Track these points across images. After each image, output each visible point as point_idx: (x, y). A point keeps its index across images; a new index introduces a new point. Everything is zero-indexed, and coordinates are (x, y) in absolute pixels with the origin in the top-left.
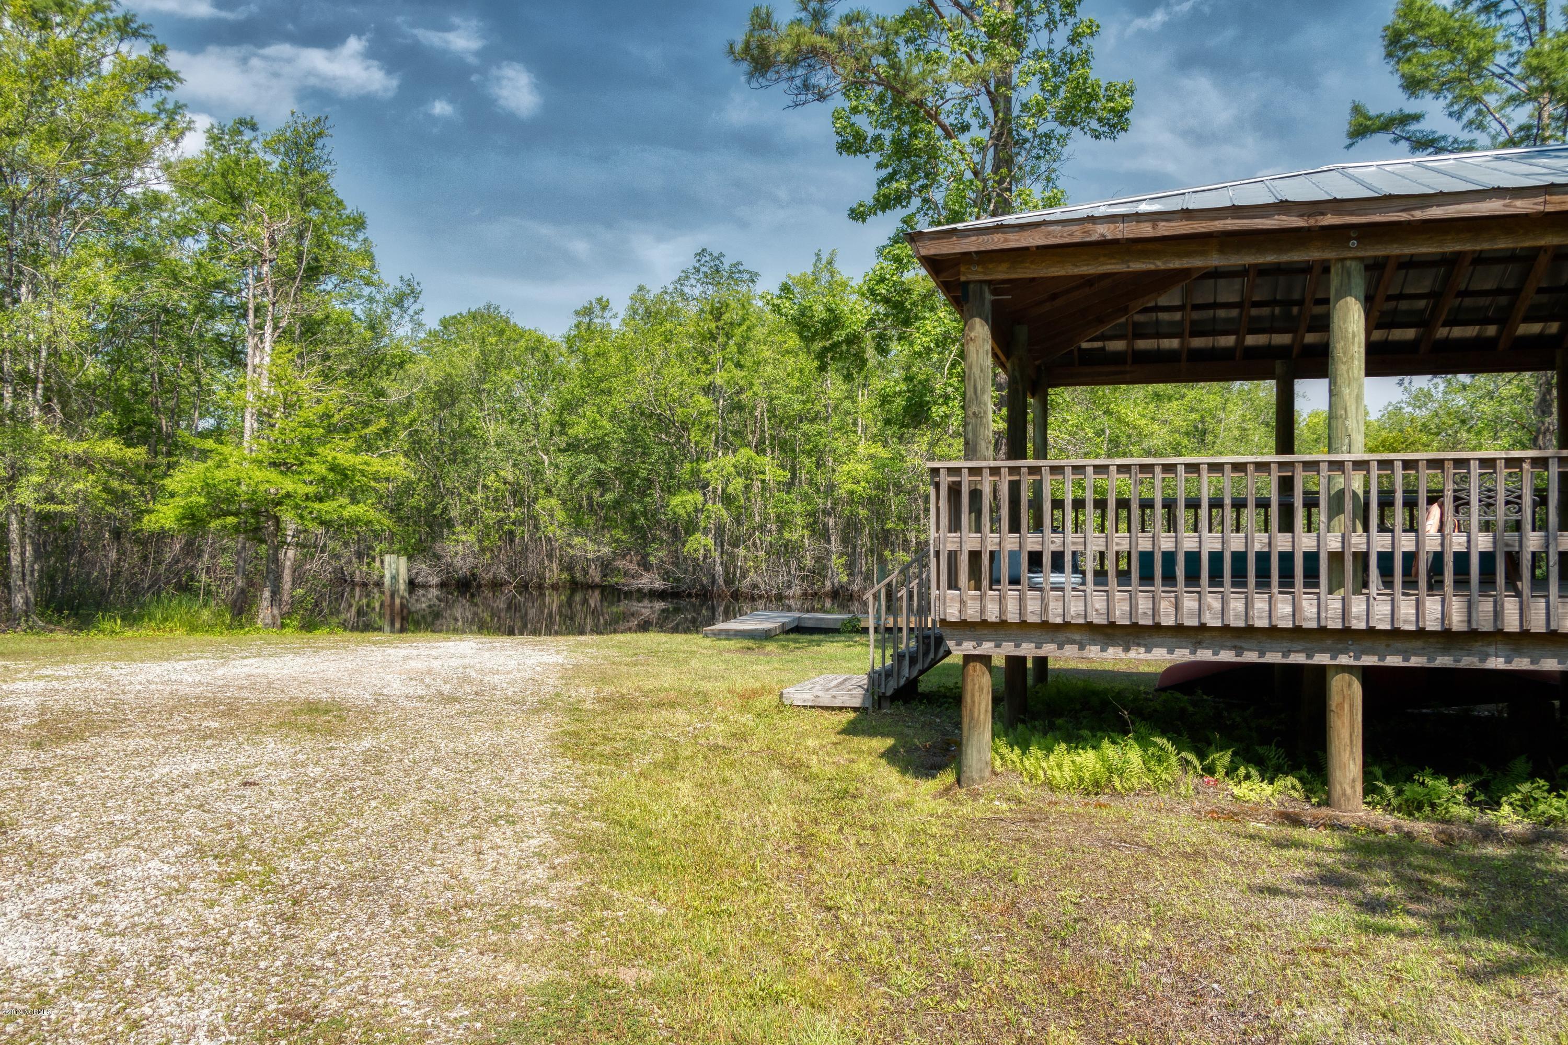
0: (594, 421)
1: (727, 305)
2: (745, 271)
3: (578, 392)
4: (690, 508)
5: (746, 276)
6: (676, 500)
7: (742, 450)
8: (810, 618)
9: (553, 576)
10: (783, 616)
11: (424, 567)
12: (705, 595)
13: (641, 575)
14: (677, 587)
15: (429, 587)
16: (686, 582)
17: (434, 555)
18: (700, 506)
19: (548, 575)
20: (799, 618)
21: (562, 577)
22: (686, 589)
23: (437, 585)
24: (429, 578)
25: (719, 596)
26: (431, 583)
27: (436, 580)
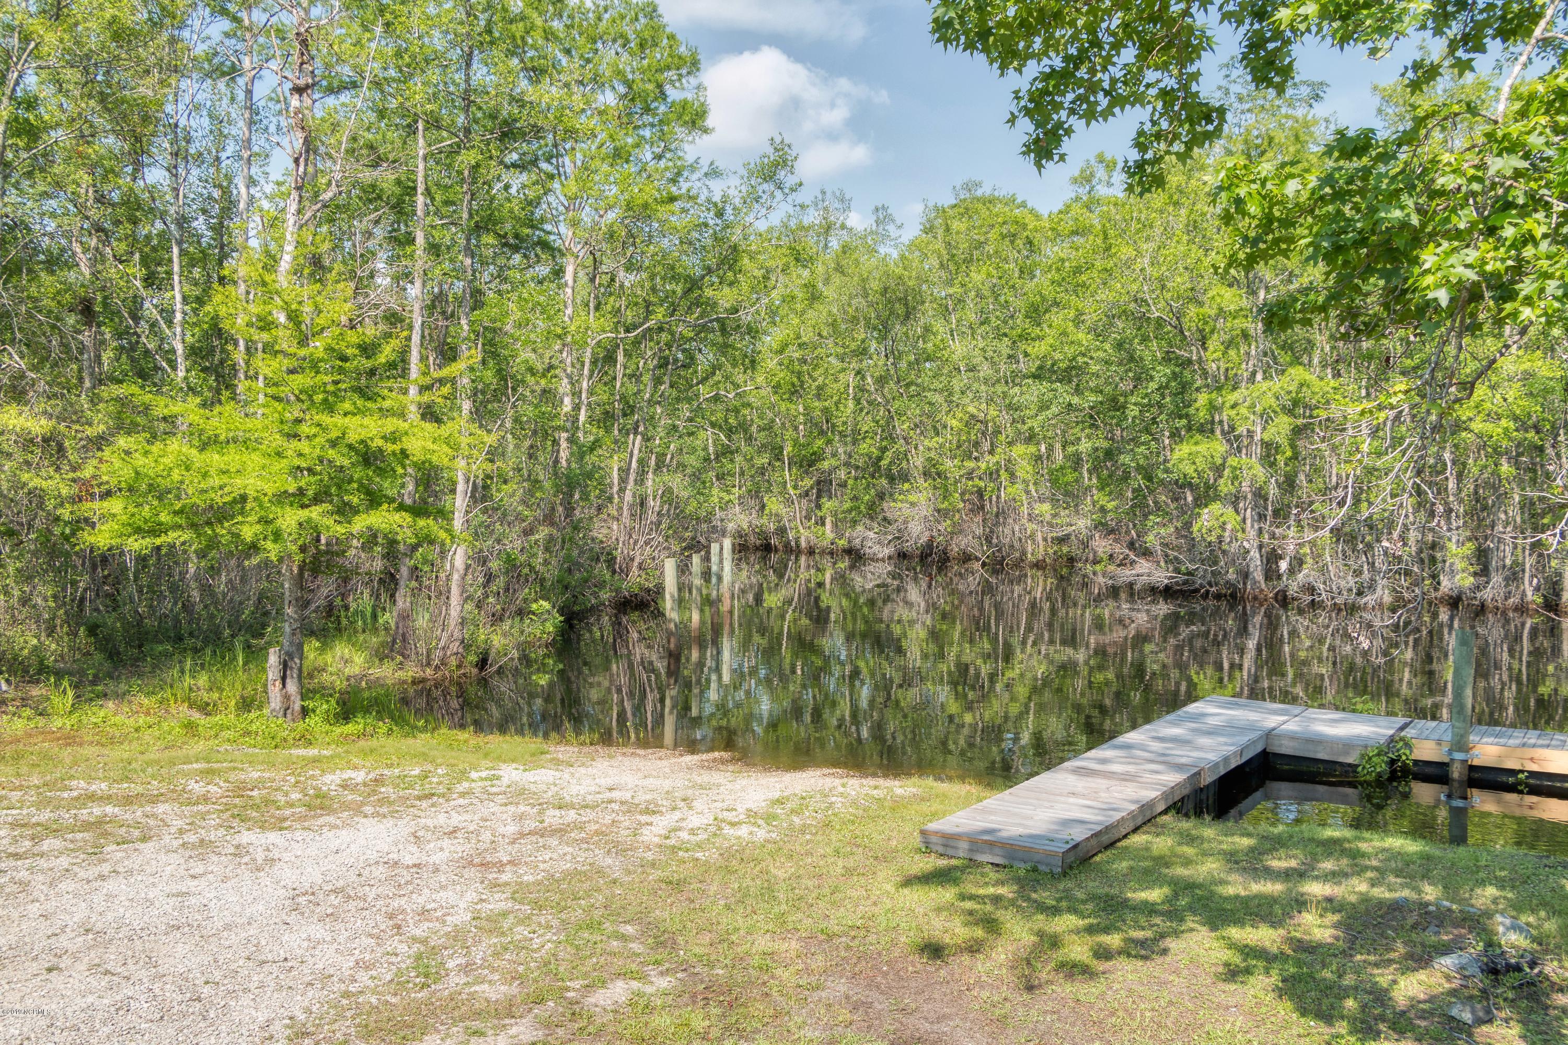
0: (1064, 334)
1: (1271, 140)
2: (1304, 83)
3: (1049, 291)
4: (1201, 464)
5: (1305, 91)
6: (1184, 450)
7: (1291, 371)
8: (1293, 737)
9: (1037, 550)
10: (1231, 728)
11: (871, 534)
12: (1233, 596)
13: (1133, 563)
14: (1186, 582)
15: (877, 560)
16: (1202, 574)
17: (885, 519)
18: (1219, 461)
19: (1030, 549)
20: (1269, 734)
21: (1051, 551)
22: (1202, 586)
23: (890, 558)
24: (876, 548)
25: (1255, 598)
26: (880, 556)
27: (887, 551)
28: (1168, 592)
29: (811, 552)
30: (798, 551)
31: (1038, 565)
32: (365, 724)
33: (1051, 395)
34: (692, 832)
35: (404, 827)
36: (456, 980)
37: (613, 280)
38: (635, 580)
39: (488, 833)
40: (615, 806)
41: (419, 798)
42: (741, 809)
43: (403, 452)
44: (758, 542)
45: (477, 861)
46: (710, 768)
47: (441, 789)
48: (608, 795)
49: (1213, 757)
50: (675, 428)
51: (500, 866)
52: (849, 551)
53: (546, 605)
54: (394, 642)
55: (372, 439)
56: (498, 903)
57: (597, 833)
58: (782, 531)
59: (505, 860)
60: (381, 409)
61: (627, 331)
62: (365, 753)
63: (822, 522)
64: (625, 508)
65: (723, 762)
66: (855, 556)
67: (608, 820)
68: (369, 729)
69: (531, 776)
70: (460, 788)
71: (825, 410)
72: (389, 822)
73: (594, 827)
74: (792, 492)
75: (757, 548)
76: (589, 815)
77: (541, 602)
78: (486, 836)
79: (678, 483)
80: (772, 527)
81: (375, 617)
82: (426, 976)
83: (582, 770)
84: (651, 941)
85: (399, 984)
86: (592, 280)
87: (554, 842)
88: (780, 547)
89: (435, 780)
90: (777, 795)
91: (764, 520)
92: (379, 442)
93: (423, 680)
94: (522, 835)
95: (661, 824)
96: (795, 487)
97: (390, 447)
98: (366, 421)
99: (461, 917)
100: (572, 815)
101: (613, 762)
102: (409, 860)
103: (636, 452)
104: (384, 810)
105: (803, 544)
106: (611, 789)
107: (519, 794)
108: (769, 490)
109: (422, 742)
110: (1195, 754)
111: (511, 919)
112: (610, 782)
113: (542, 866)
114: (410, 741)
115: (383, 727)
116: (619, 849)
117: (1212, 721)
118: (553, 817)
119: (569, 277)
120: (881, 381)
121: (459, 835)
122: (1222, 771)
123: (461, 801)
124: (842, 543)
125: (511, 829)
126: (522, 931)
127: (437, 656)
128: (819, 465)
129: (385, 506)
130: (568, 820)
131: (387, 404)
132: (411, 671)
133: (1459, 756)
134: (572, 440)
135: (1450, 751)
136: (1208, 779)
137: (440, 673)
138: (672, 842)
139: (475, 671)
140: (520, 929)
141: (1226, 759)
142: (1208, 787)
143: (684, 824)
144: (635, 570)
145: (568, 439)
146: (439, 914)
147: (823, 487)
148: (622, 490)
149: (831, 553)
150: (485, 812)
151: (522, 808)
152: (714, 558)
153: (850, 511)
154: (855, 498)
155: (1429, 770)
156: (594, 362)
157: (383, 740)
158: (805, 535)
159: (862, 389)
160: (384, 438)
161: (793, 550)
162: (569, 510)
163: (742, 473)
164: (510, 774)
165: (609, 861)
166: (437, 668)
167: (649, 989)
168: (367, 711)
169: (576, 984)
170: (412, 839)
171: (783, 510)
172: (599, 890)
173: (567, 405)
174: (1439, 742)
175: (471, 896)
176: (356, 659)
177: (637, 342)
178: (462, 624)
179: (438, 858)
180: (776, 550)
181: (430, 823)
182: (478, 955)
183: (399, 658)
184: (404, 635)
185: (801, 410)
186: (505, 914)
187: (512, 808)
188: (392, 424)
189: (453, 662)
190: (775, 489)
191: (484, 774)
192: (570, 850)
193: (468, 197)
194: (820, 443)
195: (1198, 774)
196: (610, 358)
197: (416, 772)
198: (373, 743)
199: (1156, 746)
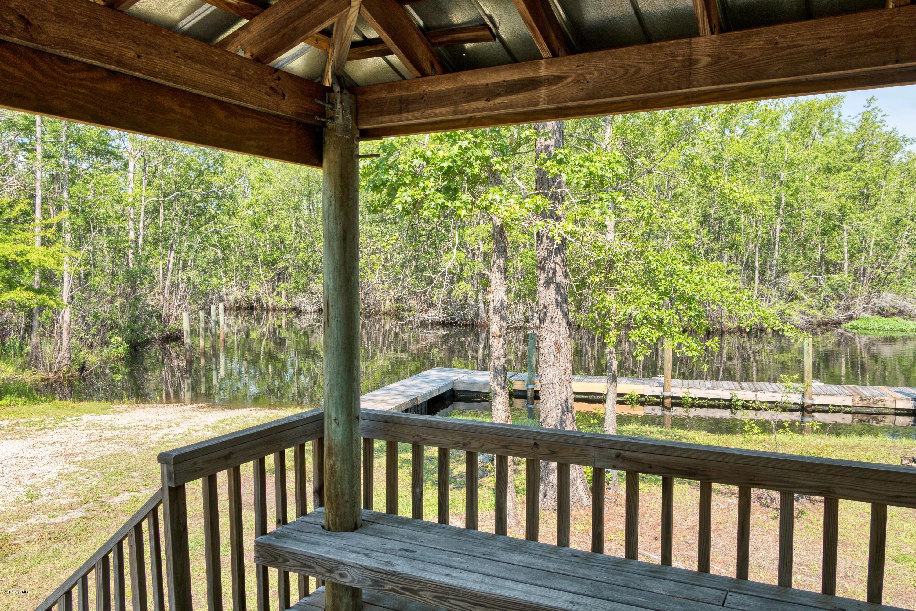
8: (464, 382)
9: (387, 305)
10: (440, 379)
11: (304, 300)
12: (473, 325)
13: (427, 311)
14: (452, 319)
15: (308, 313)
16: (458, 315)
17: (312, 293)
18: (463, 262)
19: (383, 306)
20: (454, 382)
21: (393, 306)
22: (459, 320)
23: (314, 311)
24: (307, 307)
25: (482, 325)
26: (309, 311)
27: (313, 308)
28: (444, 324)
29: (274, 310)
30: (268, 310)
31: (387, 313)
32: (11, 400)
33: (386, 230)
34: (176, 435)
35: (28, 442)
36: (46, 498)
37: (156, 170)
38: (173, 325)
39: (72, 443)
40: (139, 428)
41: (37, 430)
42: (202, 425)
43: (27, 261)
44: (247, 305)
45: (65, 453)
46: (195, 410)
47: (50, 426)
48: (138, 423)
49: (424, 392)
50: (192, 247)
51: (76, 455)
52: (294, 309)
53: (119, 339)
54: (31, 360)
55: (9, 255)
56: (72, 468)
57: (128, 439)
58: (259, 299)
59: (79, 452)
60: (15, 239)
61: (165, 197)
62: (9, 413)
63: (279, 294)
64: (166, 288)
65: (202, 407)
66: (298, 312)
67: (135, 433)
68: (13, 402)
69: (99, 418)
70: (60, 425)
71: (280, 237)
72: (20, 441)
73: (127, 437)
74: (264, 279)
75: (246, 309)
76: (127, 431)
77: (116, 338)
78: (71, 444)
79: (194, 275)
80: (254, 298)
81: (21, 348)
82: (32, 498)
83: (128, 414)
84: (144, 477)
85: (18, 502)
86: (144, 170)
87: (105, 444)
88: (258, 308)
89: (47, 422)
90: (221, 419)
91: (249, 294)
92: (13, 256)
93: (48, 379)
94: (90, 442)
95: (160, 433)
96: (266, 277)
97: (19, 259)
98: (6, 245)
99: (53, 475)
100: (117, 433)
101: (145, 410)
102: (28, 456)
103: (171, 259)
104: (18, 436)
105: (270, 306)
106: (140, 421)
107: (92, 425)
108: (251, 279)
109: (43, 406)
110: (417, 391)
111: (78, 474)
112: (140, 418)
113: (97, 453)
114: (36, 407)
115: (21, 401)
116: (137, 444)
117: (431, 377)
118: (107, 434)
119: (131, 167)
120: (308, 222)
121: (57, 444)
122: (429, 398)
123: (60, 430)
124: (290, 305)
125: (85, 440)
126: (82, 478)
127: (55, 367)
128: (276, 265)
129: (18, 288)
130: (115, 434)
131: (18, 237)
132: (41, 374)
133: (531, 386)
134: (135, 254)
135: (527, 385)
136: (420, 401)
137: (57, 375)
138: (165, 440)
139: (78, 373)
140: (81, 477)
141: (431, 393)
142: (421, 404)
143: (173, 433)
144: (173, 320)
145: (133, 253)
146: (41, 475)
147: (280, 276)
148: (165, 278)
149: (285, 310)
150: (72, 434)
151: (92, 431)
152: (213, 313)
153: (294, 288)
154: (297, 282)
155: (520, 393)
156: (146, 212)
157: (21, 407)
158: (270, 301)
159: (298, 226)
160: (16, 254)
161: (265, 309)
162: (134, 291)
163: (237, 270)
164: (88, 418)
165: (132, 449)
166: (56, 373)
167: (139, 495)
168: (11, 394)
169: (105, 496)
170: (31, 447)
171: (259, 289)
172: (123, 460)
173: (132, 236)
174: (523, 381)
175: (59, 467)
176: (8, 370)
177: (171, 203)
178: (70, 349)
179: (44, 454)
180: (256, 309)
181: (42, 440)
182: (58, 489)
183: (33, 368)
184: (36, 357)
185: (268, 237)
186: (74, 473)
187: (87, 432)
188: (20, 247)
189: (65, 369)
190: (255, 278)
191: (74, 419)
192: (113, 446)
193: (65, 128)
194: (278, 254)
195: (416, 398)
196: (156, 211)
197: (38, 419)
198: (16, 408)
199: (402, 389)
